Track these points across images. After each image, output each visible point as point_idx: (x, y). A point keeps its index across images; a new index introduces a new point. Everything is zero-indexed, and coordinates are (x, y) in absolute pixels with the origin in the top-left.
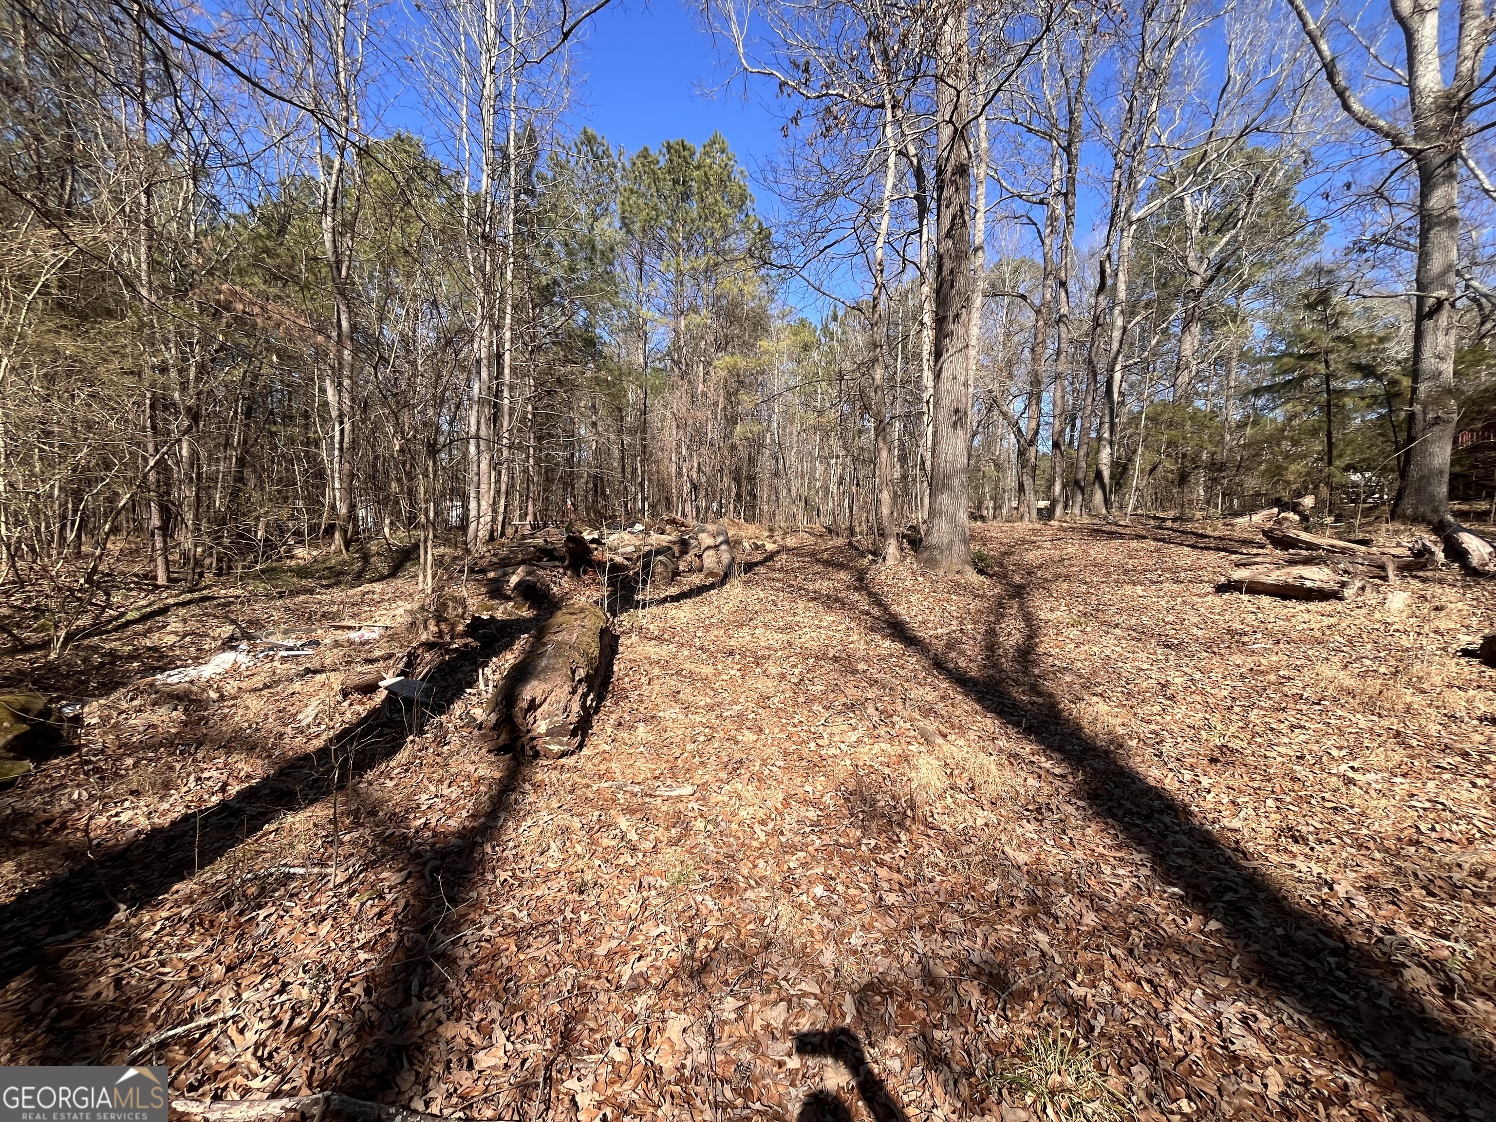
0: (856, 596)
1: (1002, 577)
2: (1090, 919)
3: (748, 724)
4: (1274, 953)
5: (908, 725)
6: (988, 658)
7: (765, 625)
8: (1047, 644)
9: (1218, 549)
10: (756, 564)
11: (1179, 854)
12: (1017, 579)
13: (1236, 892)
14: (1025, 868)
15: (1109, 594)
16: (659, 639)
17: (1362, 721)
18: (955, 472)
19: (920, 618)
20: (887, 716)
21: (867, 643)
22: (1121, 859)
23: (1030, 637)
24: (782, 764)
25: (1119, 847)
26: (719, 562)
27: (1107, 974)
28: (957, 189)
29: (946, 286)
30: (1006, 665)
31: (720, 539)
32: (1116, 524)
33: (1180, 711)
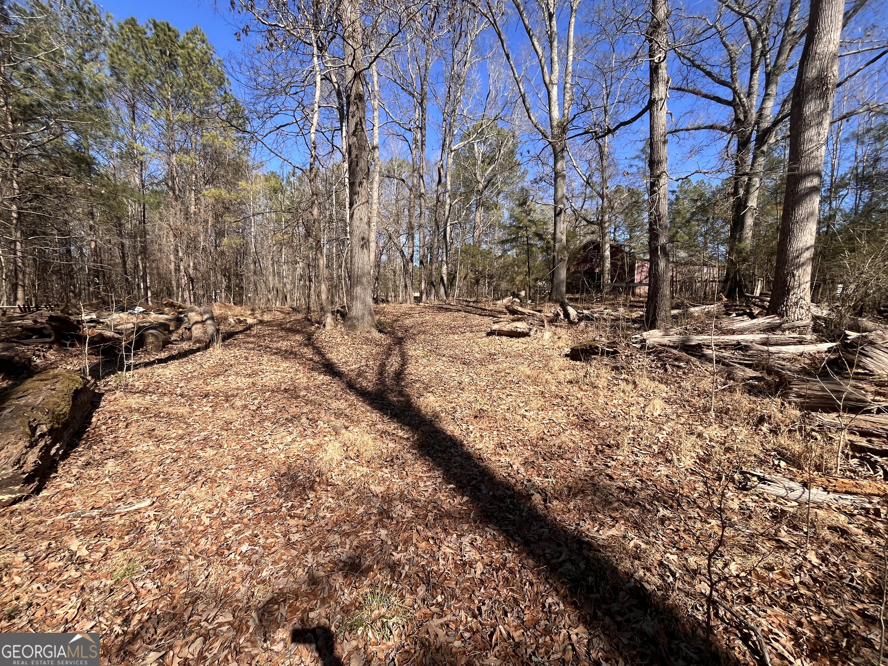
0: (306, 350)
1: (392, 333)
2: (410, 513)
3: (211, 444)
4: (488, 505)
5: (326, 426)
6: (379, 379)
7: (237, 374)
8: (411, 369)
9: (489, 316)
10: (237, 333)
11: (455, 467)
12: (400, 334)
13: (476, 479)
14: (380, 495)
15: (443, 340)
16: (144, 392)
17: (531, 389)
18: (364, 275)
19: (343, 360)
20: (313, 421)
21: (308, 378)
22: (430, 477)
23: (403, 365)
24: (234, 466)
25: (430, 470)
26: (205, 332)
27: (414, 541)
28: (358, 108)
29: (354, 164)
30: (388, 382)
31: (206, 317)
32: (449, 304)
33: (465, 395)
